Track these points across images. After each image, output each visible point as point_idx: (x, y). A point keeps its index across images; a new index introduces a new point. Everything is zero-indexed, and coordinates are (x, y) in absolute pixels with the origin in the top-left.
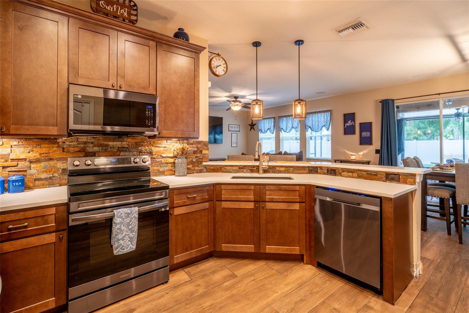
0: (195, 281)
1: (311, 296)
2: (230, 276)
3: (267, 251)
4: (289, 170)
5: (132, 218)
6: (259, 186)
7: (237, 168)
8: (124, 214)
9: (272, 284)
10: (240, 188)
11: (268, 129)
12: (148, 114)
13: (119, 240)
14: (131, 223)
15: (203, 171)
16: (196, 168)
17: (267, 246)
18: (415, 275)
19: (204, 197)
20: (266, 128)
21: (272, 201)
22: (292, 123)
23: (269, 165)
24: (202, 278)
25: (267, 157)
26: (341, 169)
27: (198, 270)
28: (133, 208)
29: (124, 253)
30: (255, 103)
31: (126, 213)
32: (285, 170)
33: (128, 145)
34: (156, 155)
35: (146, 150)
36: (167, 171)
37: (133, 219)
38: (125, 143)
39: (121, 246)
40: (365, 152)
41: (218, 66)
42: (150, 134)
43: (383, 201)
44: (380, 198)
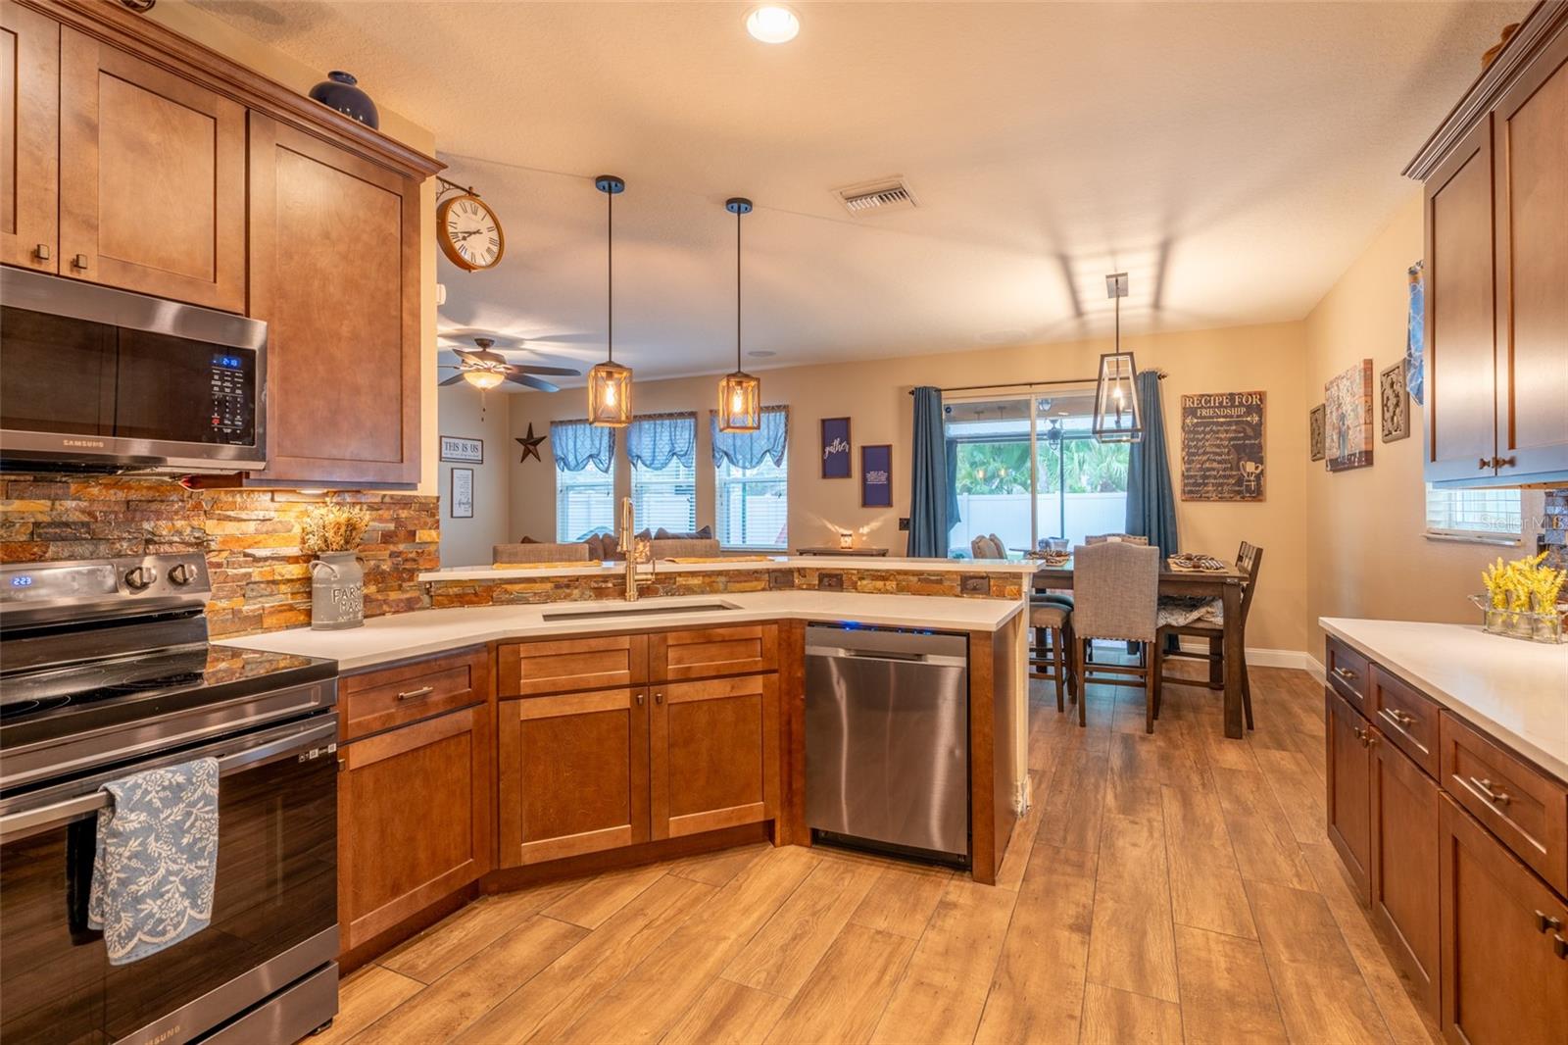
0: (445, 986)
1: (815, 920)
2: (565, 936)
3: (673, 833)
4: (714, 584)
5: (193, 804)
6: (646, 636)
7: (549, 586)
8: (157, 792)
9: (705, 922)
10: (586, 649)
11: (591, 456)
12: (222, 389)
13: (138, 900)
14: (188, 824)
15: (418, 606)
16: (393, 596)
17: (671, 819)
18: (1019, 810)
19: (456, 693)
20: (584, 453)
21: (685, 678)
22: (671, 440)
23: (656, 571)
24: (468, 968)
25: (644, 546)
26: (855, 572)
27: (440, 951)
28: (195, 764)
29: (163, 947)
30: (604, 374)
31: (164, 788)
32: (703, 583)
33: (91, 514)
34: (225, 554)
35: (180, 533)
36: (271, 613)
37: (200, 805)
38: (74, 504)
39: (151, 922)
40: (874, 525)
41: (470, 234)
42: (222, 469)
43: (972, 641)
44: (966, 634)
